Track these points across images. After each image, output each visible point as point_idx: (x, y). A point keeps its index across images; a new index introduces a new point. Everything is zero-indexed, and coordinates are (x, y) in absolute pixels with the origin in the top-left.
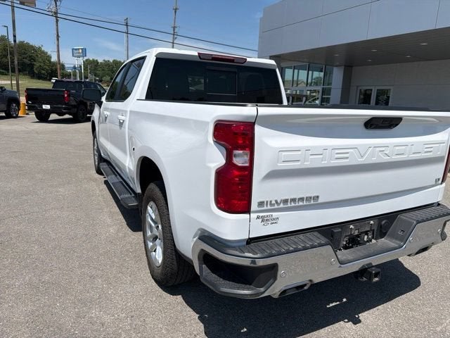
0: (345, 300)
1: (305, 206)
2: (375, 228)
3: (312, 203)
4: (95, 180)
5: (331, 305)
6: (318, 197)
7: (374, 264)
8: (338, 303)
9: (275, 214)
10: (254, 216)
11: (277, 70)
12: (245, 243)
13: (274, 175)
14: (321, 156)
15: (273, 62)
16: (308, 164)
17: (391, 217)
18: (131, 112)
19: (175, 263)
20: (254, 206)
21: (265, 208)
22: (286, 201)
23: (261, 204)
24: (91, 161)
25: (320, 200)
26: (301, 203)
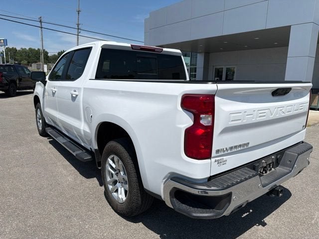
0: (251, 211)
1: (242, 150)
2: (274, 161)
3: (245, 148)
4: (42, 141)
5: (244, 215)
6: (248, 143)
7: (278, 185)
8: (248, 213)
9: (225, 158)
10: (213, 160)
11: (182, 57)
12: (207, 180)
13: (226, 130)
14: (252, 116)
15: (179, 51)
16: (245, 122)
17: (282, 152)
18: (84, 88)
19: (140, 199)
20: (214, 154)
21: (220, 154)
22: (231, 148)
23: (218, 151)
24: (34, 127)
25: (250, 146)
26: (239, 149)
